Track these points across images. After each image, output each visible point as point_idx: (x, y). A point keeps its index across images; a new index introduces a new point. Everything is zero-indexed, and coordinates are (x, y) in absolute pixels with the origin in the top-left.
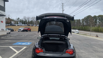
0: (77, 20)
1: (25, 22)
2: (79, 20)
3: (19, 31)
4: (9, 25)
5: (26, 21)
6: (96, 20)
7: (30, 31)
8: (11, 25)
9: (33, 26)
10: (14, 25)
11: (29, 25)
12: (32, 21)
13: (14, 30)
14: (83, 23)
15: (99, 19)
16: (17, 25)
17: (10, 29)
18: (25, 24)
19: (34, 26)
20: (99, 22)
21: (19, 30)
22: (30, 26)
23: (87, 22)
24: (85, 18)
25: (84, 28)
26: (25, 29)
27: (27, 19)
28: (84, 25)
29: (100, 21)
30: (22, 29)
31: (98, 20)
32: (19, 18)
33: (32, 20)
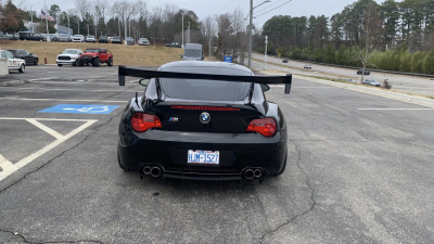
0: (312, 18)
1: (83, 24)
2: (322, 20)
3: (60, 65)
4: (14, 39)
5: (91, 21)
6: (392, 22)
7: (109, 65)
8: (22, 38)
9: (120, 43)
10: (38, 39)
11: (102, 38)
12: (117, 19)
13: (41, 61)
14: (338, 33)
15: (406, 16)
16: (49, 39)
17: (21, 52)
18: (84, 33)
19: (125, 42)
20: (404, 31)
21: (60, 58)
22: (106, 42)
23: (351, 28)
24: (347, 9)
25: (337, 53)
26: (89, 53)
27: (92, 12)
28: (338, 43)
29: (409, 23)
30: (74, 57)
31: (400, 21)
32: (54, 8)
33: (115, 15)
